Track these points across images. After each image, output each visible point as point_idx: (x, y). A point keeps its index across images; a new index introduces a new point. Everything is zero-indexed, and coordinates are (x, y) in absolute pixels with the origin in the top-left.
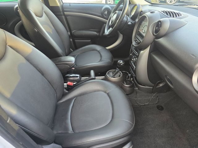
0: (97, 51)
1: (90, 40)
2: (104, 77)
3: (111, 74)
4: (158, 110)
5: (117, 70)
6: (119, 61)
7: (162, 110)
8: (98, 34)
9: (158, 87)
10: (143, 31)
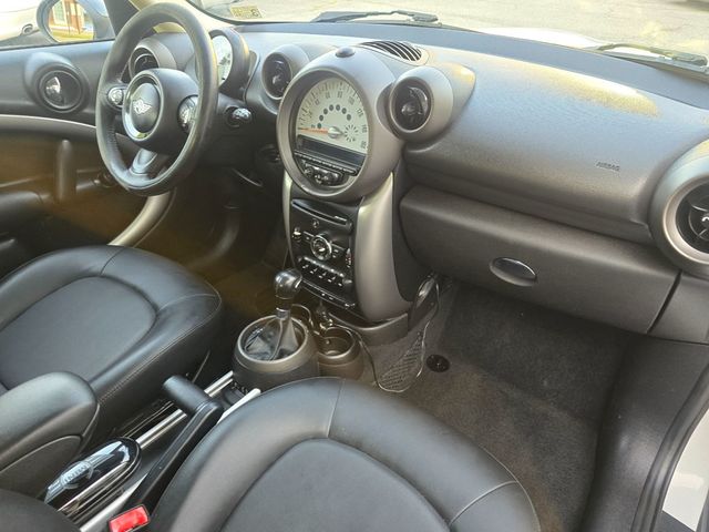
0: (93, 275)
1: (12, 241)
2: (231, 373)
3: (259, 345)
4: (436, 373)
5: (282, 315)
6: (278, 279)
7: (447, 368)
8: (44, 197)
9: (420, 302)
10: (331, 131)
